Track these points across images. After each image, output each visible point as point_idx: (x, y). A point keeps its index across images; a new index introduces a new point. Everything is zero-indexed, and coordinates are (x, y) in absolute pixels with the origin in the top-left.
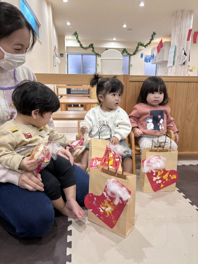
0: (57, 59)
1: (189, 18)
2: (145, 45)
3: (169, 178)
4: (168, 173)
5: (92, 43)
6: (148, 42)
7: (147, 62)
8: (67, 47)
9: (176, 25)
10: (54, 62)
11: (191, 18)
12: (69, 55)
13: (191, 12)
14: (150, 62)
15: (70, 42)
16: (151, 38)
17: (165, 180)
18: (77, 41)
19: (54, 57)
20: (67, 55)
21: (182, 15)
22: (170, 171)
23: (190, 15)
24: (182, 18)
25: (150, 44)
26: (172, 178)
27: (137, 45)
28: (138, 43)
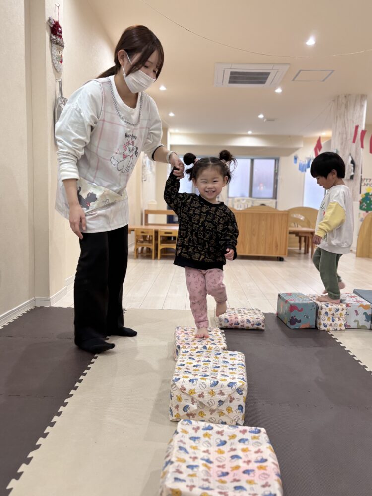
1: (359, 106)
7: (302, 171)
8: (170, 146)
9: (337, 117)
11: (362, 106)
13: (363, 97)
14: (305, 171)
21: (347, 102)
23: (361, 102)
24: (346, 107)
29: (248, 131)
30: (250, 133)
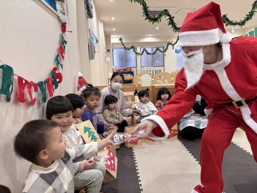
0: (107, 59)
2: (173, 43)
3: (174, 133)
4: (173, 131)
5: (133, 45)
6: (175, 42)
7: (177, 53)
8: (112, 43)
10: (105, 61)
12: (113, 50)
14: (179, 53)
15: (115, 39)
16: (177, 39)
17: (172, 134)
18: (122, 45)
19: (105, 57)
20: (113, 49)
22: (174, 130)
25: (177, 43)
26: (175, 133)
27: (167, 45)
28: (168, 42)
29: (149, 34)
30: (150, 35)
